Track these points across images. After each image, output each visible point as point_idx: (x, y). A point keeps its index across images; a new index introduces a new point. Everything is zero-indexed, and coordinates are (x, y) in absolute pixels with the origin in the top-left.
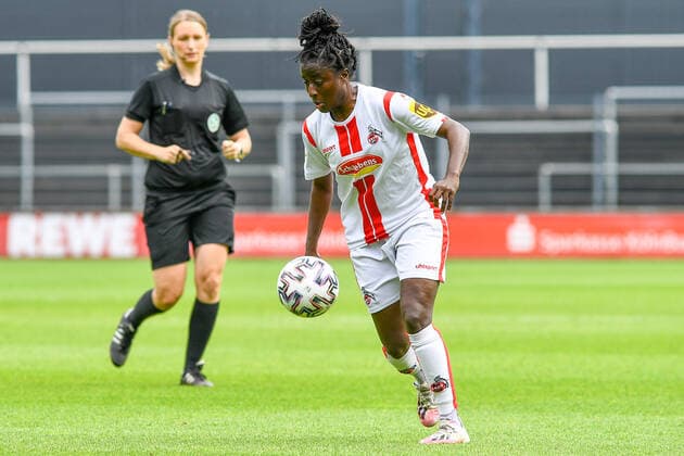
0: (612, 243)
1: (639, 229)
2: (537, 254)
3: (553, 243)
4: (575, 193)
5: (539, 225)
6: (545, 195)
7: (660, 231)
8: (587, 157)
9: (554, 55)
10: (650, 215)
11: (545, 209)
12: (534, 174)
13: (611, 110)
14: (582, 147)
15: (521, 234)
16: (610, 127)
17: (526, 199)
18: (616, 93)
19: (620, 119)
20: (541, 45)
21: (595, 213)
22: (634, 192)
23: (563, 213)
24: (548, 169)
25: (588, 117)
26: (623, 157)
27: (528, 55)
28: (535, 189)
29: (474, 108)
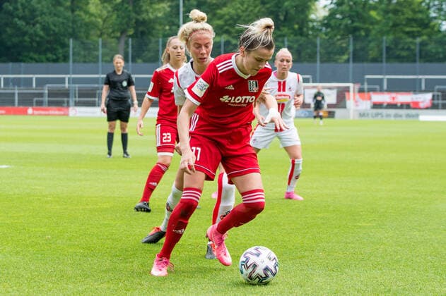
0: (47, 113)
1: (51, 110)
2: (33, 114)
3: (36, 112)
4: (40, 103)
5: (34, 109)
6: (35, 104)
7: (55, 110)
8: (42, 97)
9: (36, 78)
10: (54, 108)
11: (35, 107)
12: (32, 100)
13: (47, 88)
14: (41, 95)
15: (30, 111)
16: (47, 92)
17: (31, 104)
18: (48, 85)
19: (48, 90)
20: (34, 77)
21: (44, 107)
22: (51, 103)
23: (39, 107)
24: (35, 99)
25: (42, 90)
26: (49, 97)
27: (32, 78)
28: (32, 103)
29: (22, 88)
